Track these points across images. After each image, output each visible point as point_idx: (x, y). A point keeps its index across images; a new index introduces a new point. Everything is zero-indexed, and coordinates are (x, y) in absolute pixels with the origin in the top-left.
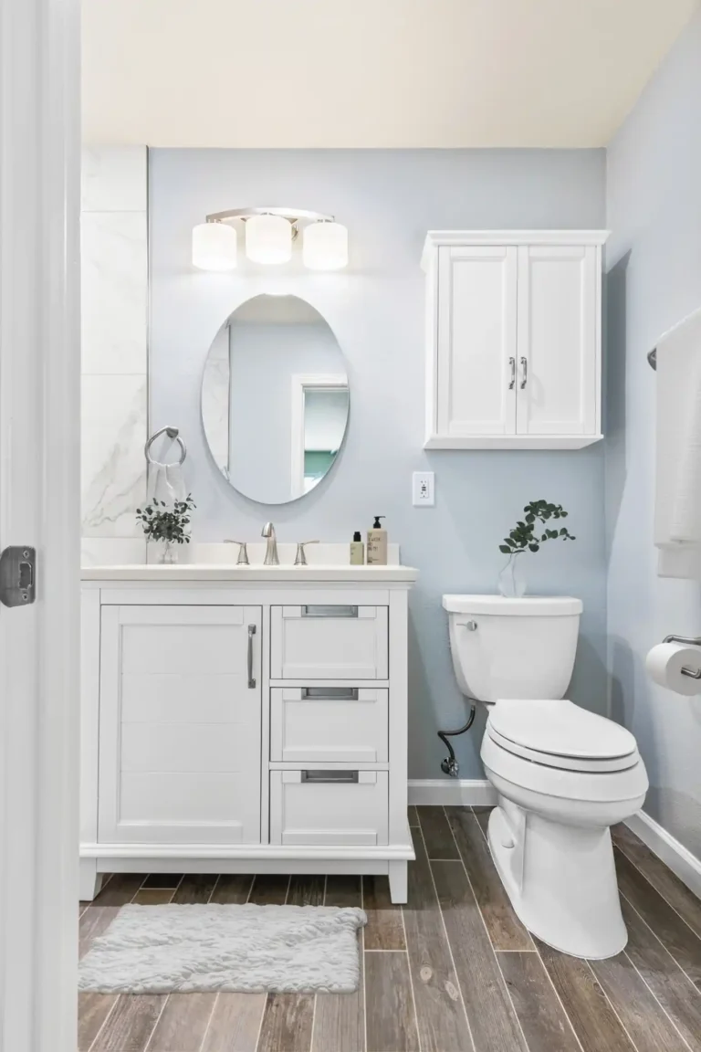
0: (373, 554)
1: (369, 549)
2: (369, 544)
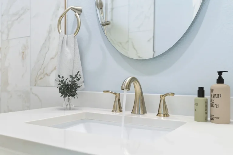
0: (216, 112)
1: (212, 106)
2: (212, 101)
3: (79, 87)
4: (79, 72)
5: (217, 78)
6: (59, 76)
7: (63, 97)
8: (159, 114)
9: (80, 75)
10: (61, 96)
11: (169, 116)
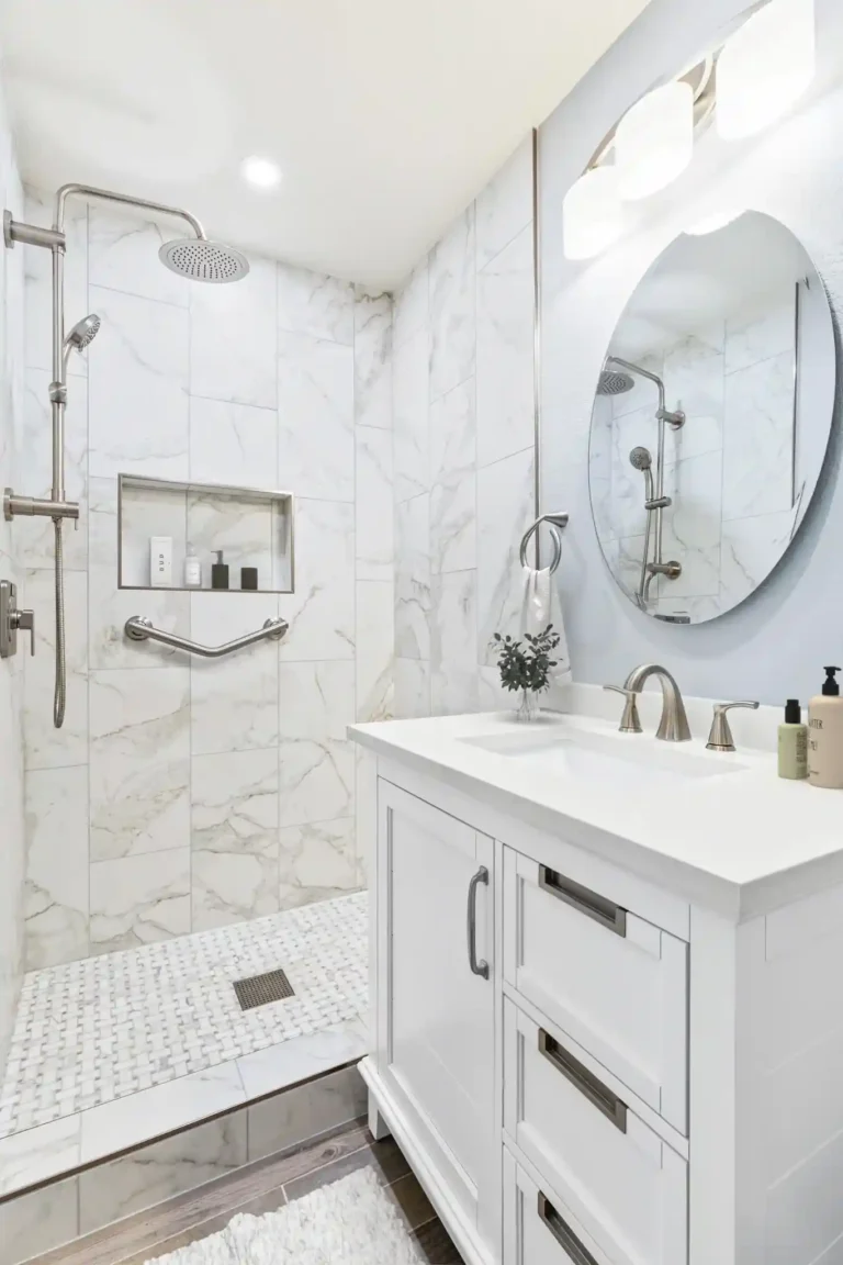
3: (554, 664)
4: (550, 627)
5: (824, 682)
6: (498, 637)
7: (507, 688)
8: (711, 745)
9: (554, 634)
10: (503, 686)
11: (734, 750)
